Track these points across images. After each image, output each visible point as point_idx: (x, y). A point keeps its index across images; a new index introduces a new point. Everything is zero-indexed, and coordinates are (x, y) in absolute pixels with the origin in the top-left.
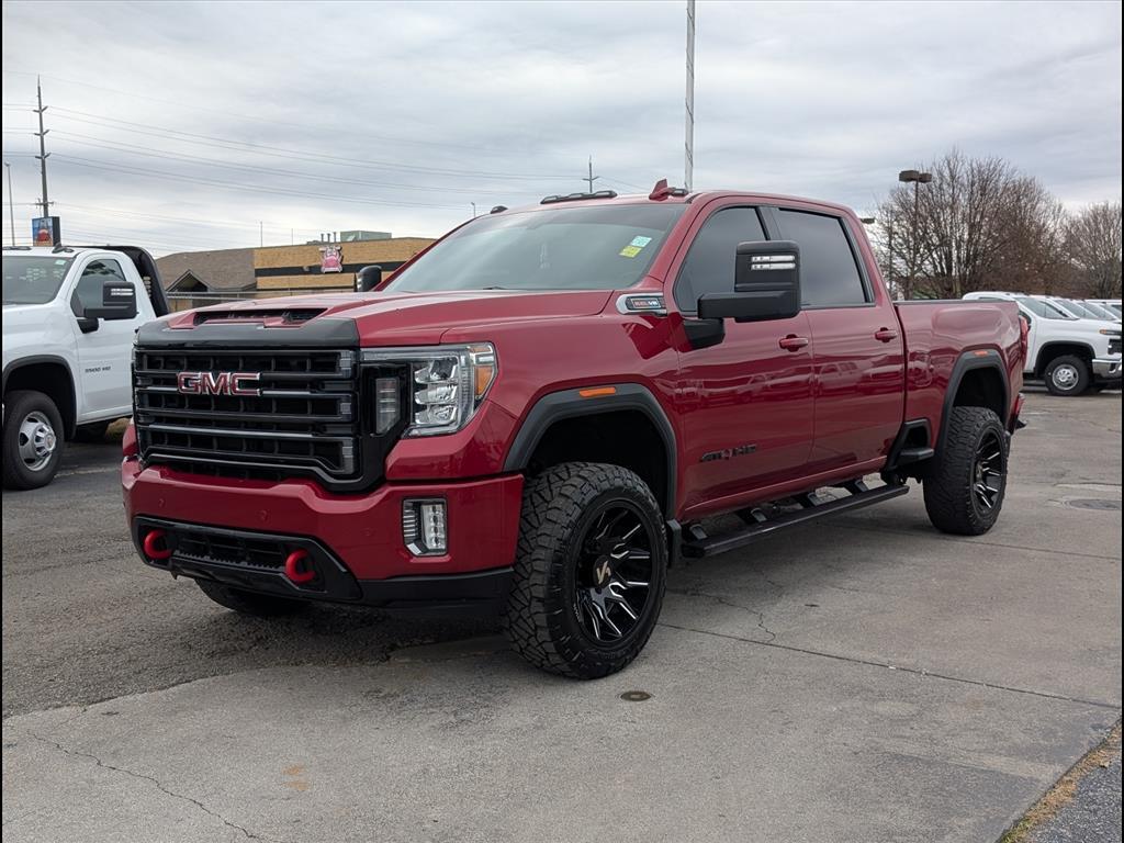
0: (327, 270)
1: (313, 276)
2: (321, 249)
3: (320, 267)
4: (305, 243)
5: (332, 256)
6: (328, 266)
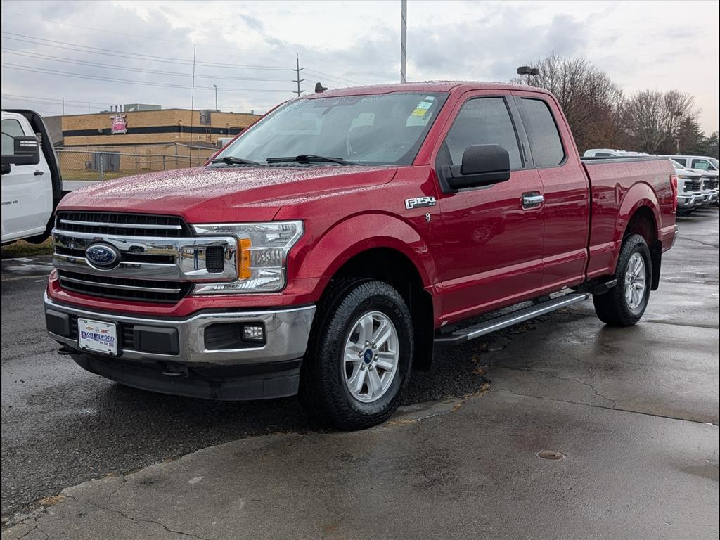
0: (116, 132)
1: (105, 136)
2: (111, 117)
3: (110, 130)
4: (99, 112)
5: (119, 122)
6: (116, 129)
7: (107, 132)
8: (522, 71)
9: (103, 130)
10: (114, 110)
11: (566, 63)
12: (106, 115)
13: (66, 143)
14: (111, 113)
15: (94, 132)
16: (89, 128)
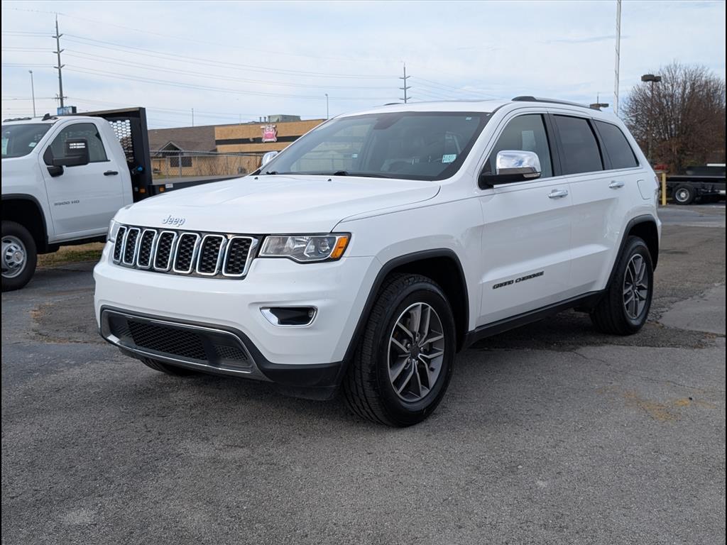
0: (266, 140)
1: (256, 144)
2: (262, 127)
3: (261, 138)
5: (269, 131)
6: (266, 137)
7: (258, 140)
8: (646, 78)
9: (254, 139)
10: (263, 120)
11: (687, 71)
12: (257, 126)
13: (219, 151)
14: (261, 123)
15: (246, 141)
16: (241, 137)
